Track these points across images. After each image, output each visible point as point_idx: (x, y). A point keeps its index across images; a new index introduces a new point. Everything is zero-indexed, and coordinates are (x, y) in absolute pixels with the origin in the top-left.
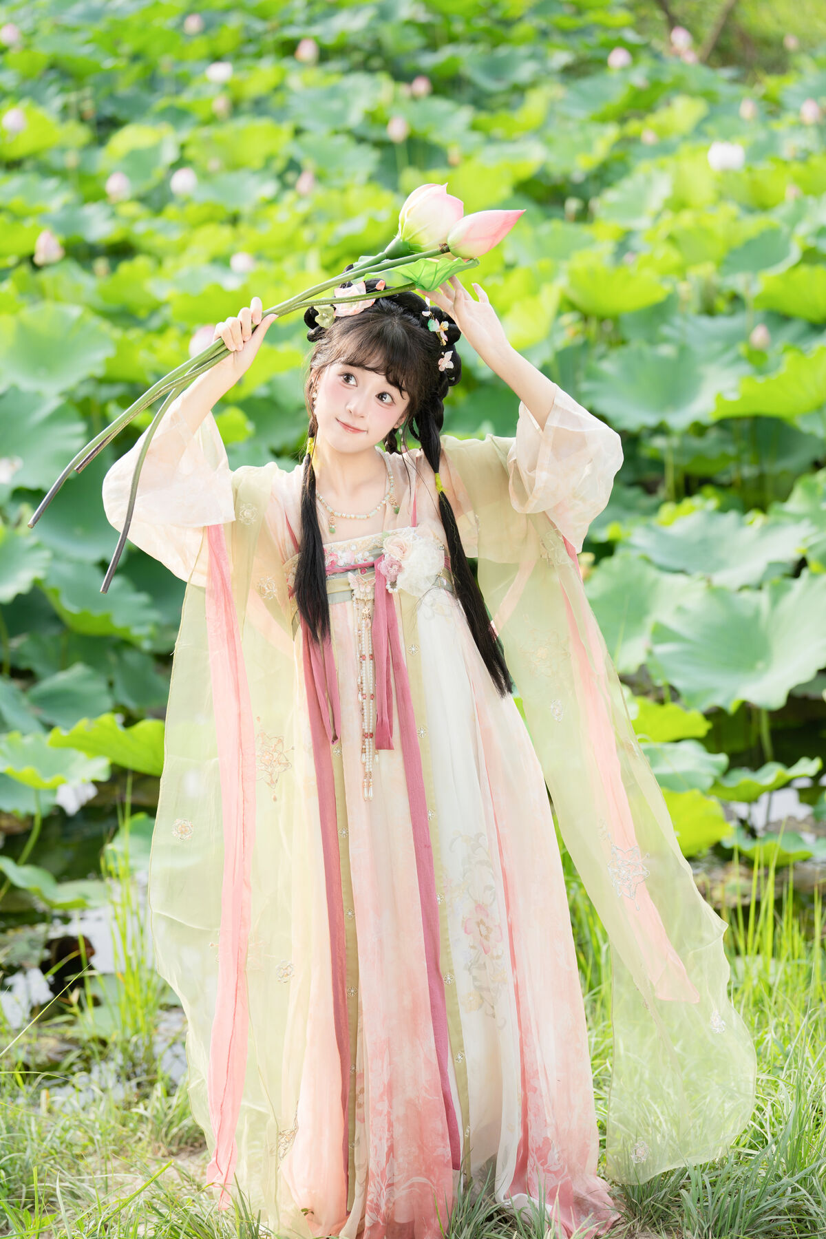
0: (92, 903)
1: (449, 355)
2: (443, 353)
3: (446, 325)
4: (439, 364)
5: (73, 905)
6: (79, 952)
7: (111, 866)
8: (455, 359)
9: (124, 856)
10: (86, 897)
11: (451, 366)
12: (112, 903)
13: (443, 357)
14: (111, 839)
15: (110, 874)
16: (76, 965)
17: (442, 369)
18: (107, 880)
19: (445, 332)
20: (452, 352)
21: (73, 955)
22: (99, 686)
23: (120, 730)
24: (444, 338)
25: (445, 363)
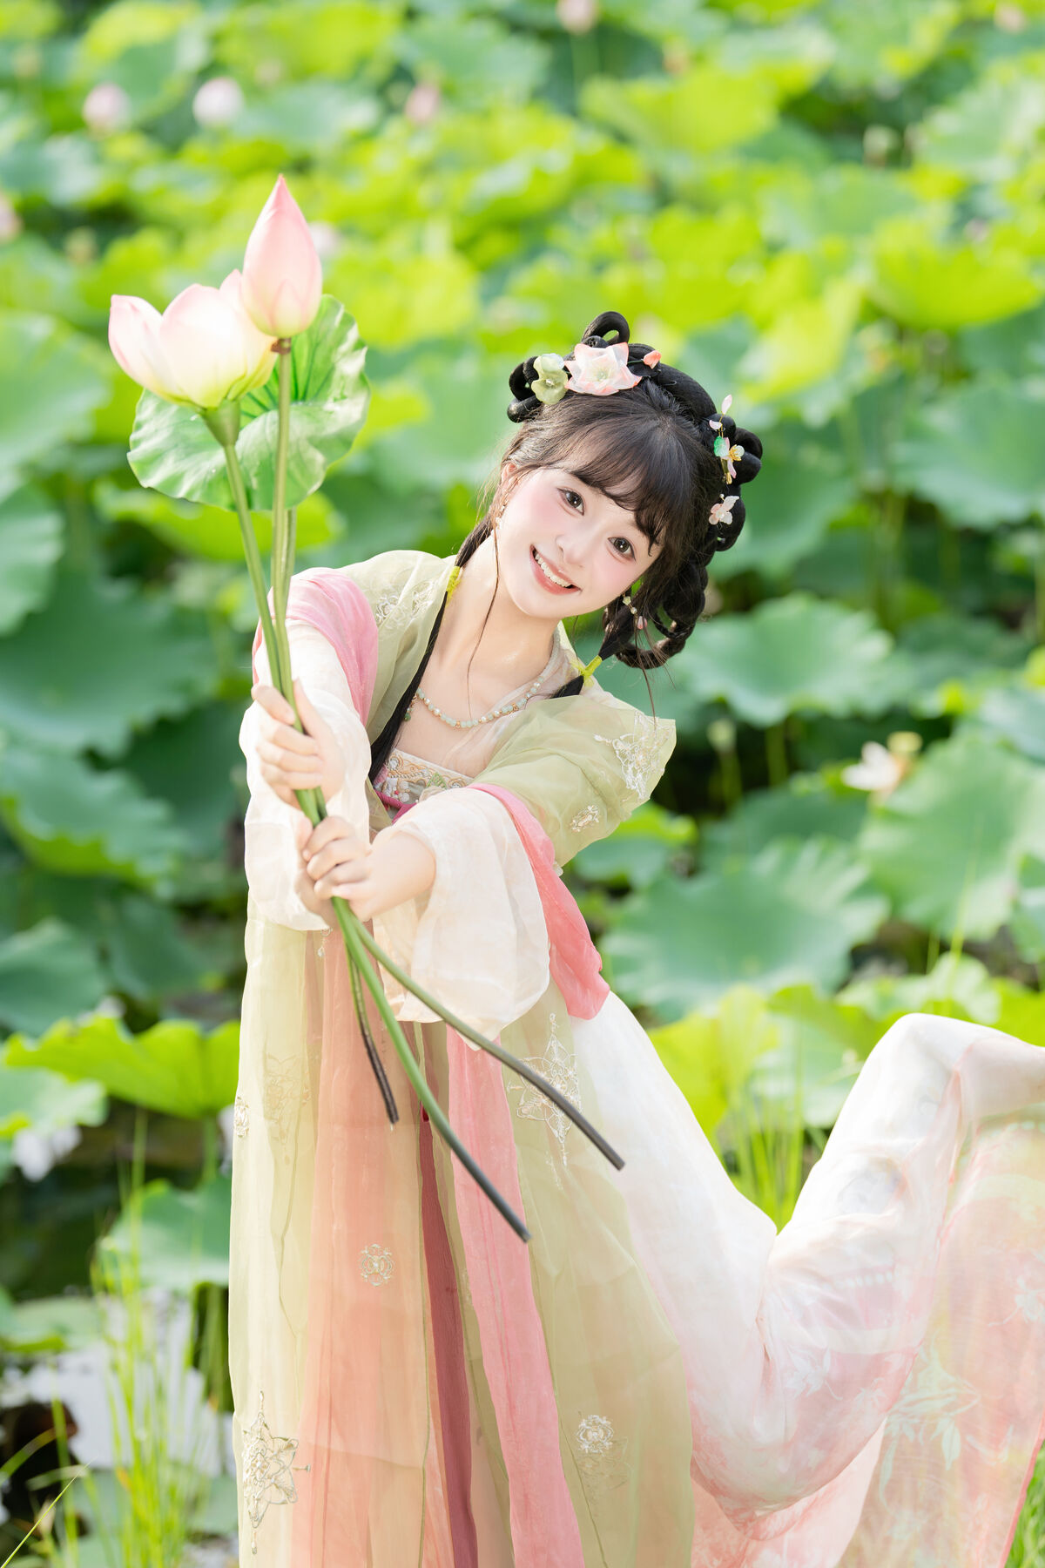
0: (73, 1341)
1: (731, 501)
2: (722, 496)
3: (739, 451)
4: (712, 512)
5: (42, 1346)
6: (54, 1432)
7: (110, 1276)
8: (738, 512)
9: (133, 1260)
10: (63, 1330)
11: (728, 520)
12: (111, 1343)
13: (720, 501)
14: (107, 1230)
15: (106, 1290)
16: (50, 1458)
17: (713, 521)
18: (102, 1302)
19: (735, 463)
20: (737, 498)
21: (43, 1439)
22: (79, 960)
23: (121, 1036)
24: (731, 473)
25: (721, 513)
